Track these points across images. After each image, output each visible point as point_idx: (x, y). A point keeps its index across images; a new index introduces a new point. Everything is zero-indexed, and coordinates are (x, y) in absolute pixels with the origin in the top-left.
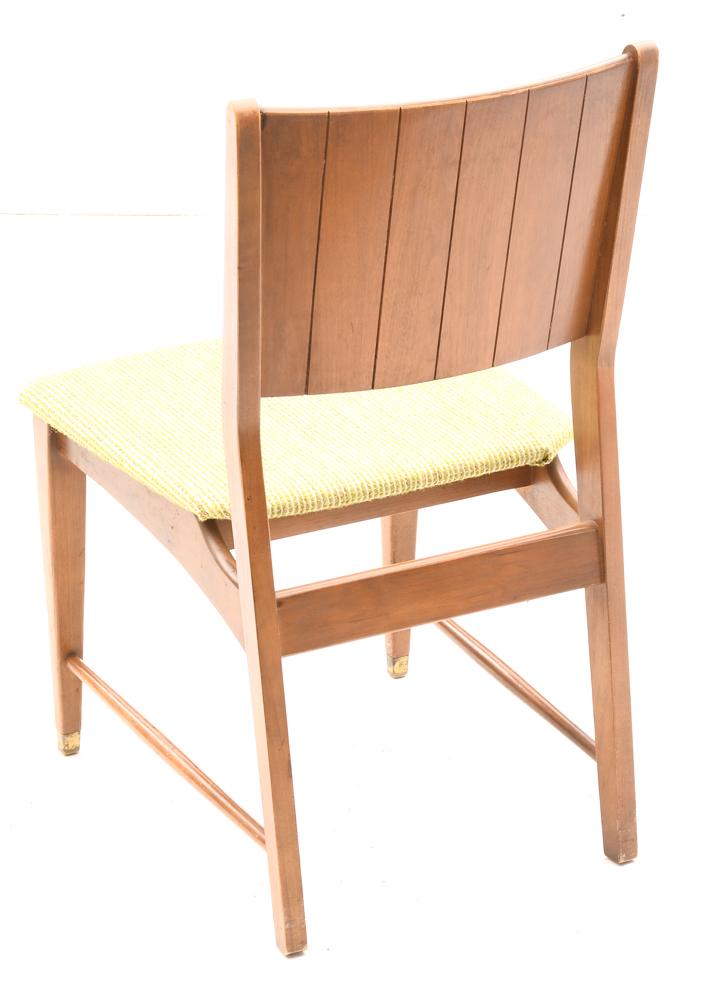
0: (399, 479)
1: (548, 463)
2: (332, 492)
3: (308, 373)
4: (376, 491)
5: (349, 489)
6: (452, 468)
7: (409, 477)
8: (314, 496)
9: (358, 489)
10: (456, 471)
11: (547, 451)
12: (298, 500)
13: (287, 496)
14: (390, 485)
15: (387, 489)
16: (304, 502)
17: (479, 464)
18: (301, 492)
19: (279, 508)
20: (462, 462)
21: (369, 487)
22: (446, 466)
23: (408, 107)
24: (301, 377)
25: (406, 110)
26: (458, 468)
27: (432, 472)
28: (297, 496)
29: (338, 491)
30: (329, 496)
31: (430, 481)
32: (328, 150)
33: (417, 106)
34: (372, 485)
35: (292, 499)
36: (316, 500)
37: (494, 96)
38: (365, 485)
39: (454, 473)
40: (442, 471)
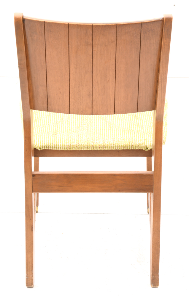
0: (90, 145)
1: (148, 150)
2: (66, 145)
3: (47, 105)
4: (81, 147)
5: (72, 145)
6: (110, 145)
7: (94, 145)
8: (59, 145)
9: (75, 146)
10: (111, 146)
11: (147, 146)
12: (54, 145)
13: (51, 143)
14: (86, 146)
15: (85, 147)
16: (56, 146)
17: (120, 146)
18: (56, 143)
19: (47, 146)
20: (114, 144)
21: (79, 146)
22: (108, 144)
23: (71, 24)
24: (45, 105)
25: (70, 25)
26: (112, 145)
27: (102, 145)
28: (54, 144)
29: (68, 145)
30: (65, 146)
31: (101, 148)
32: (46, 33)
33: (74, 24)
34: (80, 145)
35: (52, 144)
36: (60, 146)
37: (103, 25)
38: (78, 145)
39: (110, 147)
40: (106, 145)
